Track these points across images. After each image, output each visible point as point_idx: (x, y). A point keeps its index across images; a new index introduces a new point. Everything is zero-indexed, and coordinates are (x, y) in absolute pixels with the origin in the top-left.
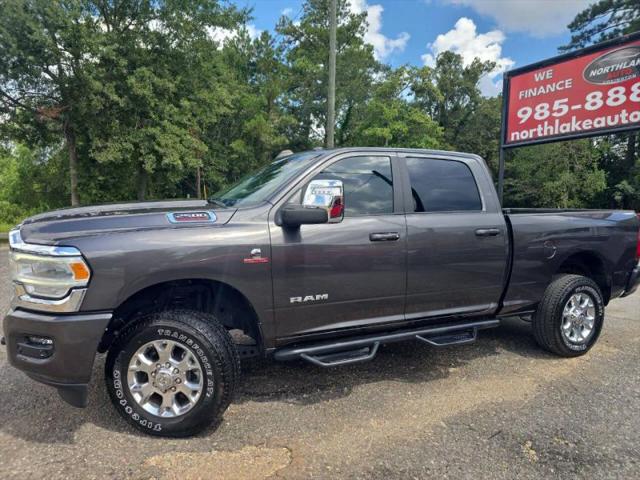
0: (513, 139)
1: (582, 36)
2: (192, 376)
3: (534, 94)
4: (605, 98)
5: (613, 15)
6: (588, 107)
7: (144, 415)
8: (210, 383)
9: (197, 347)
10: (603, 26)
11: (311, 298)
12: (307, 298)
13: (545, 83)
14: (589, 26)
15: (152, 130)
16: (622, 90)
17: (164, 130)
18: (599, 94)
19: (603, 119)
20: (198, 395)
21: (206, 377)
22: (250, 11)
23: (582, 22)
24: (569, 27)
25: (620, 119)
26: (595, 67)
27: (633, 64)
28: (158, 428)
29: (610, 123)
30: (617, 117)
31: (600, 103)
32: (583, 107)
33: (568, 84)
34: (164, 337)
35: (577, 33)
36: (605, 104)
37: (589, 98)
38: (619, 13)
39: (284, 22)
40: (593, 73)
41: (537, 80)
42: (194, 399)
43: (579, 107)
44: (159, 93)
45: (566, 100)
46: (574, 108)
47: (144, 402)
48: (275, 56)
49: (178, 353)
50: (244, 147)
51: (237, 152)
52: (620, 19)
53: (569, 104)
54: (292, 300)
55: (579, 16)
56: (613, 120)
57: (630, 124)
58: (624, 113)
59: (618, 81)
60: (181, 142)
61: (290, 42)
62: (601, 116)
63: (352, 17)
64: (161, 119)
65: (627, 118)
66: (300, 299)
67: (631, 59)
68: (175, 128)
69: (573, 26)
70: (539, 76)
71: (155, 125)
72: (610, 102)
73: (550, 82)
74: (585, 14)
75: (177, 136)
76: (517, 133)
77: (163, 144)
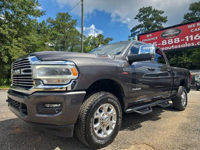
1: (134, 34)
3: (147, 41)
4: (167, 42)
5: (141, 29)
6: (163, 44)
10: (139, 32)
12: (136, 89)
13: (150, 37)
14: (136, 31)
15: (7, 47)
16: (172, 40)
17: (12, 47)
18: (166, 41)
19: (167, 48)
22: (45, 12)
23: (134, 30)
24: (131, 31)
25: (172, 47)
26: (164, 34)
27: (174, 33)
29: (169, 49)
30: (171, 47)
31: (166, 43)
32: (161, 44)
33: (156, 38)
35: (133, 33)
36: (167, 44)
37: (163, 42)
38: (142, 29)
39: (49, 19)
40: (163, 35)
41: (147, 37)
43: (160, 44)
44: (11, 34)
45: (156, 42)
46: (159, 44)
48: (47, 29)
52: (143, 30)
53: (157, 43)
54: (133, 89)
55: (133, 28)
56: (170, 48)
57: (175, 49)
58: (173, 46)
59: (171, 37)
60: (18, 52)
61: (51, 26)
62: (166, 47)
63: (72, 20)
64: (11, 43)
65: (174, 47)
67: (174, 32)
68: (16, 47)
69: (132, 31)
70: (148, 36)
71: (8, 45)
72: (169, 43)
73: (151, 37)
74: (134, 28)
75: (17, 50)
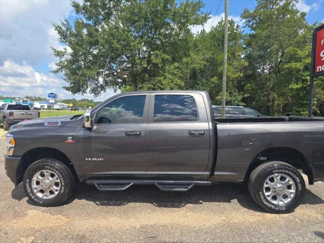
0: (318, 71)
2: (57, 184)
7: (37, 197)
8: (63, 188)
9: (59, 174)
11: (96, 159)
12: (93, 159)
20: (58, 192)
21: (62, 185)
28: (41, 202)
34: (47, 169)
39: (245, 12)
42: (56, 193)
47: (37, 192)
48: (235, 31)
49: (52, 175)
50: (218, 80)
51: (214, 83)
54: (87, 159)
60: (172, 82)
61: (250, 21)
64: (164, 73)
66: (90, 159)
75: (171, 79)
76: (320, 67)
77: (163, 84)
